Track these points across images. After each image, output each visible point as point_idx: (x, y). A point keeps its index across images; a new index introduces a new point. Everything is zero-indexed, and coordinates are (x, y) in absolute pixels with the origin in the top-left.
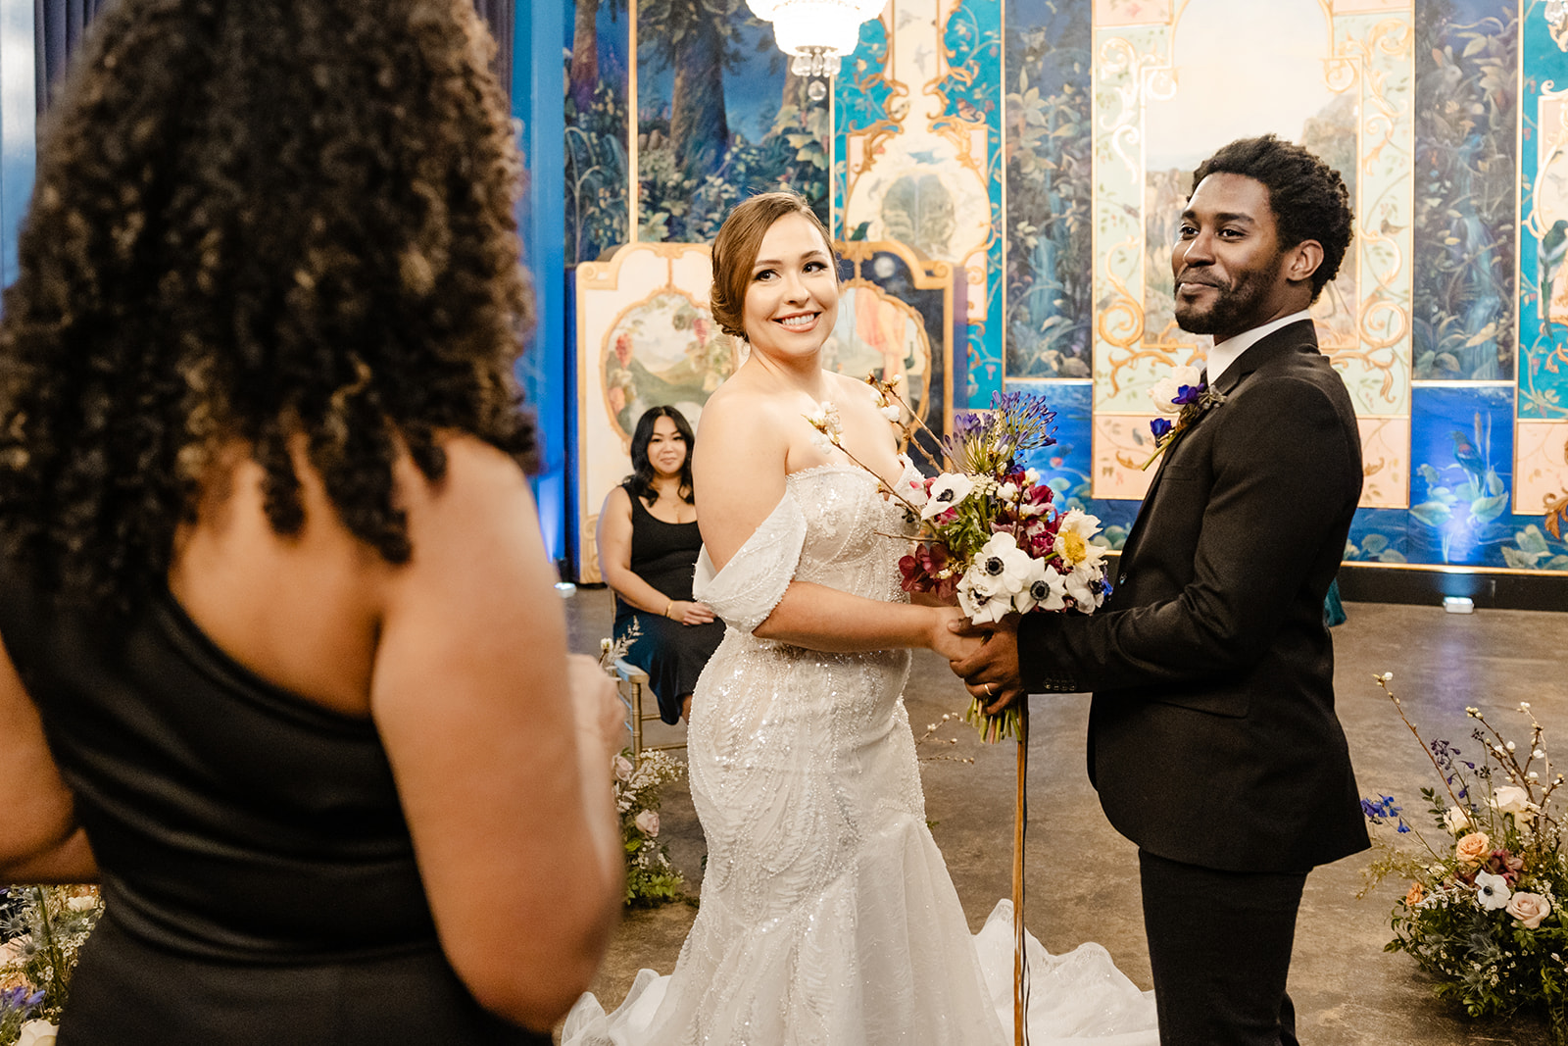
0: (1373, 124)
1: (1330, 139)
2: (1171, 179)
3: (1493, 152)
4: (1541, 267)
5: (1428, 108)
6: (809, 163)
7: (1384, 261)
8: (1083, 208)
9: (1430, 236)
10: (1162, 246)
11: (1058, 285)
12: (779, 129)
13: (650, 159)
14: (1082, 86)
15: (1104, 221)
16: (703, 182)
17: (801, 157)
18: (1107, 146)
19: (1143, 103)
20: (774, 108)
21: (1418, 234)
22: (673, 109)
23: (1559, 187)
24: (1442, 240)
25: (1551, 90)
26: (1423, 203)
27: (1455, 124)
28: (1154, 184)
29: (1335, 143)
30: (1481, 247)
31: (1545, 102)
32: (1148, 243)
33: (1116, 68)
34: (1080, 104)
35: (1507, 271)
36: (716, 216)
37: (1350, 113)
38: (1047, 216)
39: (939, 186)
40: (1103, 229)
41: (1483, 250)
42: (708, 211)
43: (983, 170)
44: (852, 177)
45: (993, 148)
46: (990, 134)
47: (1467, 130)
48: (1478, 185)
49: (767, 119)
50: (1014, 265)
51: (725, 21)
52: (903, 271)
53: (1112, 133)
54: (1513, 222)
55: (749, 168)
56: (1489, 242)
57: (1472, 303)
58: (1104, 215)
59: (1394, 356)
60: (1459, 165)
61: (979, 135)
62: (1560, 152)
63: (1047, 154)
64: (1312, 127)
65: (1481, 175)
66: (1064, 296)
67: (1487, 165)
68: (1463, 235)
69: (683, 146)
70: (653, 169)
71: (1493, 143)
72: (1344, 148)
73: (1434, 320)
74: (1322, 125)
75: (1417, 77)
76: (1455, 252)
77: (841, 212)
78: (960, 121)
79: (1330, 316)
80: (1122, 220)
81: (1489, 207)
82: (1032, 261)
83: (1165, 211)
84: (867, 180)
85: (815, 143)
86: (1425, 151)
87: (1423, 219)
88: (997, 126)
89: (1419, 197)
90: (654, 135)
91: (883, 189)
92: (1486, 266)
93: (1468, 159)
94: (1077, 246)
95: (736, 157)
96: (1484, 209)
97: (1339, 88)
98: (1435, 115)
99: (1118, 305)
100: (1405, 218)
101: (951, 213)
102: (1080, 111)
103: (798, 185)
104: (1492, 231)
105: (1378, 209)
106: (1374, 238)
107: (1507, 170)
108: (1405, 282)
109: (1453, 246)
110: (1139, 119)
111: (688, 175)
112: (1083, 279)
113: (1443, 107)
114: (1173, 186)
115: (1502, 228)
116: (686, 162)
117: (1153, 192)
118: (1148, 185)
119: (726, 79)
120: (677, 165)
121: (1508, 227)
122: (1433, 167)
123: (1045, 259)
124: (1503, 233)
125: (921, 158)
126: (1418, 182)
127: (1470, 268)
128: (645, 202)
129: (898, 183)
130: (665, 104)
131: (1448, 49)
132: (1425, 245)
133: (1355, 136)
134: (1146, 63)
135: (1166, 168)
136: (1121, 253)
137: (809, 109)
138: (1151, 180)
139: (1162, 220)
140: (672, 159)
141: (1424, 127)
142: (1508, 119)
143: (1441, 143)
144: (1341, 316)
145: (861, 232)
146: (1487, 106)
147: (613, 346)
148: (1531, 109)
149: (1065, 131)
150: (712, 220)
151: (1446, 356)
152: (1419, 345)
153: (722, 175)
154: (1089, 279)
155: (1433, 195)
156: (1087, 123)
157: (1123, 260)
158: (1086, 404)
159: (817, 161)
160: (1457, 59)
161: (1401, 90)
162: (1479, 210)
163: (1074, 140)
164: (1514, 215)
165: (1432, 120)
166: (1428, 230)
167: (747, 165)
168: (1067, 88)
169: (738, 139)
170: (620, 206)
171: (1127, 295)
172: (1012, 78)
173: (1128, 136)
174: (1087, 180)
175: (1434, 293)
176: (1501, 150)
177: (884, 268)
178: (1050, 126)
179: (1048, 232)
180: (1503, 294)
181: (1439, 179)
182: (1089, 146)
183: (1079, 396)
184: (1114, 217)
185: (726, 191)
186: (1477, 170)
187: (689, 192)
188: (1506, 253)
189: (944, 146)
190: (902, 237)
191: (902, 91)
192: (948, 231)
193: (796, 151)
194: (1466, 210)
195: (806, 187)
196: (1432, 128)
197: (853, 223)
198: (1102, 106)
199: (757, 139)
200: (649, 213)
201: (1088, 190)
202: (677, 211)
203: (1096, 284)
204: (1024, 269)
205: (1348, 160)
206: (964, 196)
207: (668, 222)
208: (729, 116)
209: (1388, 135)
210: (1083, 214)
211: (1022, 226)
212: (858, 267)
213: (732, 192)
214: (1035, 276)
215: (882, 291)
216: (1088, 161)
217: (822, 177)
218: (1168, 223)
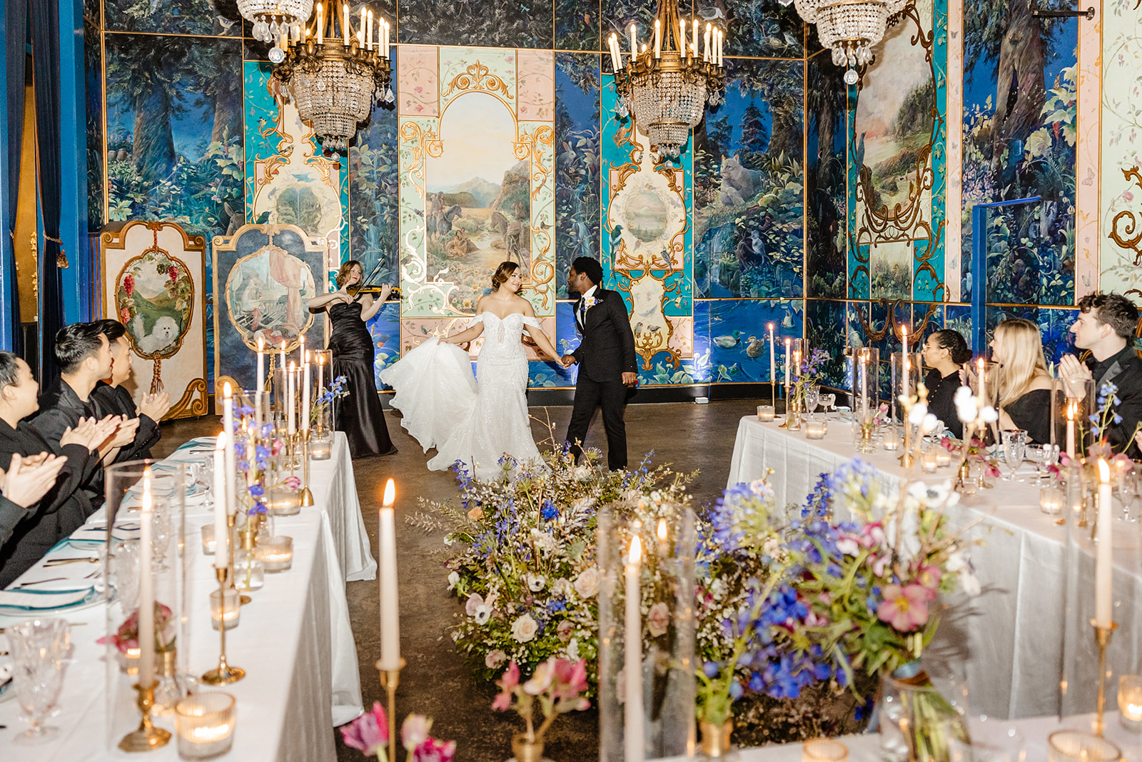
0: (537, 176)
1: (517, 182)
2: (439, 198)
3: (590, 193)
4: (610, 247)
5: (561, 170)
6: (231, 176)
7: (543, 242)
8: (394, 210)
10: (435, 232)
11: (380, 250)
12: (209, 155)
13: (118, 167)
14: (392, 146)
15: (405, 217)
16: (158, 183)
17: (225, 172)
18: (407, 178)
19: (424, 157)
20: (206, 143)
21: (557, 228)
22: (134, 137)
23: (617, 211)
24: (568, 233)
26: (560, 215)
27: (573, 177)
28: (431, 200)
29: (520, 184)
30: (585, 237)
31: (611, 171)
32: (428, 230)
33: (410, 137)
34: (392, 155)
35: (597, 247)
36: (167, 204)
37: (526, 170)
38: (374, 214)
39: (312, 194)
40: (405, 222)
42: (162, 201)
43: (337, 187)
44: (258, 186)
45: (342, 176)
46: (341, 167)
47: (579, 181)
48: (583, 208)
49: (202, 148)
50: (356, 239)
51: (172, 86)
52: (299, 242)
53: (408, 171)
54: (599, 225)
55: (189, 177)
56: (589, 235)
58: (405, 215)
59: (548, 287)
60: (575, 198)
62: (618, 194)
63: (374, 181)
64: (508, 175)
65: (585, 203)
66: (384, 257)
67: (588, 199)
68: (577, 231)
69: (143, 160)
70: (120, 172)
71: (590, 188)
72: (523, 186)
74: (513, 175)
75: (556, 155)
76: (574, 238)
77: (251, 206)
78: (322, 159)
80: (414, 217)
81: (589, 218)
82: (365, 237)
83: (437, 214)
84: (268, 189)
85: (233, 165)
86: (560, 190)
87: (560, 222)
88: (345, 162)
89: (558, 212)
90: (121, 152)
91: (278, 194)
92: (587, 245)
93: (579, 195)
94: (390, 230)
95: (181, 170)
96: (586, 219)
97: (521, 158)
99: (413, 261)
100: (551, 221)
101: (319, 209)
102: (392, 159)
103: (223, 188)
104: (590, 229)
105: (540, 217)
106: (538, 231)
107: (596, 202)
108: (552, 253)
109: (573, 236)
111: (147, 178)
112: (394, 248)
113: (568, 170)
114: (440, 202)
115: (594, 228)
116: (145, 169)
117: (430, 204)
118: (427, 200)
119: (173, 121)
120: (138, 171)
121: (597, 227)
122: (564, 198)
123: (373, 236)
124: (595, 230)
125: (300, 178)
126: (557, 206)
127: (581, 246)
128: (114, 193)
129: (287, 191)
130: (129, 133)
131: (570, 143)
132: (562, 232)
133: (529, 181)
134: (425, 136)
135: (437, 192)
136: (414, 234)
137: (230, 145)
138: (429, 197)
139: (435, 218)
140: (135, 168)
141: (559, 178)
142: (596, 177)
143: (567, 187)
145: (264, 218)
146: (587, 170)
147: (122, 283)
148: (606, 174)
149: (384, 169)
150: (164, 207)
152: (559, 282)
153: (171, 180)
154: (398, 248)
155: (564, 212)
156: (396, 165)
157: (415, 238)
158: (397, 314)
159: (236, 175)
160: (574, 148)
161: (549, 160)
162: (584, 219)
163: (388, 174)
164: (599, 222)
165: (563, 175)
166: (562, 227)
167: (188, 174)
168: (384, 146)
169: (182, 159)
170: (98, 195)
171: (418, 257)
174: (396, 196)
175: (566, 258)
176: (593, 192)
177: (287, 239)
178: (375, 165)
179: (374, 222)
181: (566, 204)
182: (397, 177)
183: (393, 310)
184: (410, 216)
185: (174, 189)
186: (583, 200)
187: (147, 188)
188: (596, 240)
189: (314, 172)
190: (289, 221)
191: (289, 140)
192: (317, 219)
193: (221, 169)
194: (578, 219)
195: (228, 190)
196: (563, 179)
197: (259, 211)
198: (404, 157)
199: (194, 159)
200: (118, 200)
201: (397, 202)
202: (139, 200)
203: (401, 251)
204: (362, 241)
205: (525, 192)
206: (326, 200)
207: (132, 206)
208: (175, 144)
209: (544, 181)
210: (394, 213)
211: (359, 218)
212: (271, 239)
213: (178, 190)
214: (367, 246)
215: (286, 252)
216: (397, 185)
217: (240, 185)
218: (438, 220)
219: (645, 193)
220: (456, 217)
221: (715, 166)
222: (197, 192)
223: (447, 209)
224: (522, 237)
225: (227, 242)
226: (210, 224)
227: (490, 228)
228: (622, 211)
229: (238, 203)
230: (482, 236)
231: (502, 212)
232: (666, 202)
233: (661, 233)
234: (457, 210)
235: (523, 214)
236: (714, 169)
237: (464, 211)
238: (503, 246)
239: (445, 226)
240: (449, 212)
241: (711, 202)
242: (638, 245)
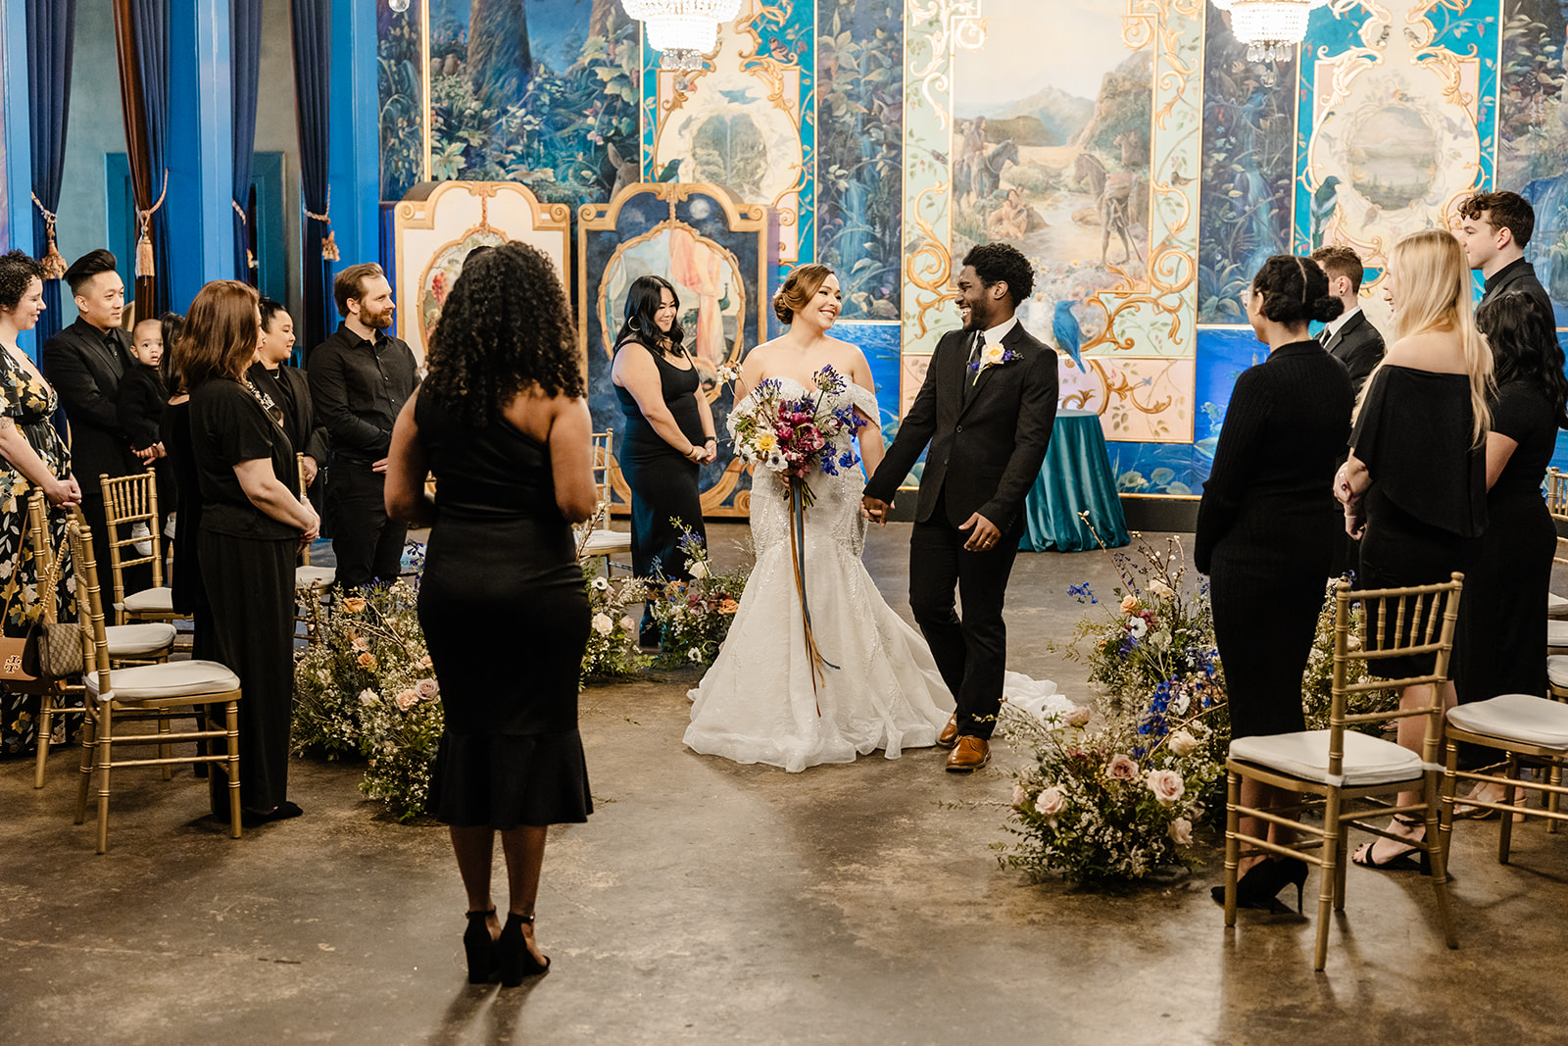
0: (1167, 81)
1: (1127, 93)
2: (978, 127)
3: (1273, 111)
4: (1313, 220)
5: (1217, 67)
6: (618, 96)
7: (1174, 211)
8: (894, 153)
9: (1215, 188)
10: (968, 192)
11: (868, 228)
12: (585, 61)
13: (444, 85)
14: (893, 32)
15: (913, 166)
16: (505, 112)
17: (609, 90)
18: (917, 92)
19: (952, 52)
20: (580, 40)
21: (1204, 185)
22: (470, 33)
23: (1330, 146)
24: (1227, 193)
25: (1325, 55)
26: (1211, 157)
27: (1240, 83)
28: (962, 132)
29: (1132, 98)
30: (1261, 200)
31: (1320, 66)
32: (955, 188)
33: (927, 16)
34: (892, 50)
35: (1284, 223)
36: (519, 149)
37: (1146, 69)
38: (858, 160)
39: (752, 125)
40: (912, 174)
41: (1263, 203)
42: (509, 143)
43: (795, 112)
44: (663, 113)
45: (804, 90)
46: (803, 76)
47: (1251, 89)
48: (1259, 142)
49: (573, 49)
50: (825, 207)
52: (718, 213)
53: (922, 80)
54: (1289, 177)
55: (553, 100)
56: (1268, 196)
57: (1252, 252)
58: (914, 161)
59: (1182, 300)
60: (1243, 122)
61: (792, 76)
62: (1333, 113)
63: (859, 98)
64: (1110, 81)
65: (1263, 133)
66: (873, 239)
67: (1268, 123)
68: (1245, 189)
69: (482, 73)
70: (448, 95)
71: (1274, 103)
72: (1139, 102)
73: (1218, 267)
74: (1120, 80)
75: (1208, 39)
76: (1238, 204)
77: (650, 149)
78: (772, 61)
79: (1123, 262)
80: (930, 166)
81: (1269, 162)
82: (842, 203)
83: (972, 158)
84: (678, 117)
85: (623, 76)
86: (1212, 108)
87: (1209, 171)
88: (810, 68)
89: (1206, 153)
90: (450, 59)
91: (695, 127)
92: (1265, 217)
93: (1251, 117)
94: (886, 190)
95: (540, 88)
96: (1265, 164)
97: (1136, 45)
98: (1223, 74)
99: (926, 248)
100: (1193, 171)
101: (763, 154)
102: (890, 56)
103: (606, 119)
104: (1271, 186)
105: (1170, 162)
106: (1165, 189)
107: (1285, 129)
108: (1192, 232)
109: (1236, 199)
110: (948, 67)
112: (892, 223)
113: (1230, 66)
114: (980, 135)
115: (1280, 182)
116: (485, 90)
117: (960, 140)
118: (955, 132)
119: (528, 4)
120: (475, 93)
121: (1286, 181)
122: (1220, 124)
123: (855, 203)
124: (1281, 187)
125: (733, 96)
126: (1206, 138)
127: (1251, 219)
128: (439, 130)
129: (709, 122)
130: (461, 27)
132: (1211, 196)
133: (1151, 91)
134: (956, 12)
136: (929, 198)
137: (617, 42)
139: (969, 167)
140: (469, 87)
141: (1212, 86)
142: (1288, 80)
143: (1228, 101)
144: (1134, 262)
145: (672, 170)
147: (429, 285)
148: (1308, 72)
149: (876, 76)
150: (514, 153)
151: (1228, 301)
152: (1204, 291)
153: (524, 105)
154: (899, 223)
155: (1219, 150)
156: (898, 69)
157: (931, 205)
158: (894, 345)
159: (626, 95)
161: (1193, 48)
162: (1260, 165)
163: (885, 85)
164: (1291, 170)
165: (1220, 78)
166: (1214, 182)
167: (551, 95)
168: (879, 33)
169: (542, 69)
170: (415, 135)
171: (936, 240)
172: (825, 19)
173: (938, 84)
174: (898, 126)
175: (1219, 242)
176: (1281, 109)
177: (699, 209)
178: (862, 70)
179: (859, 176)
180: (1279, 243)
181: (1225, 135)
182: (900, 91)
183: (889, 337)
184: (922, 163)
185: (529, 123)
186: (1259, 127)
187: (488, 122)
188: (1282, 206)
189: (757, 86)
190: (713, 177)
192: (760, 172)
193: (604, 84)
194: (1248, 165)
195: (615, 122)
196: (1220, 86)
197: (663, 159)
198: (913, 53)
199: (562, 70)
200: (445, 142)
201: (899, 136)
202: (475, 142)
203: (905, 228)
204: (835, 211)
205: (1142, 114)
206: (776, 137)
207: (466, 153)
208: (532, 44)
209: (1180, 91)
210: (893, 159)
211: (833, 168)
212: (673, 210)
213: (535, 123)
214: (845, 219)
215: (696, 232)
216: (898, 106)
217: (631, 112)
218: (975, 169)
219: (1390, 109)
220: (1008, 163)
221: (1552, 49)
222: (564, 126)
223: (991, 148)
224: (1132, 201)
225: (601, 214)
226: (584, 181)
227: (1072, 185)
228: (1340, 146)
229: (628, 147)
230: (1057, 200)
231: (1097, 154)
232: (1436, 126)
233: (1421, 192)
234: (1008, 152)
235: (1138, 157)
236: (1548, 55)
237: (1024, 153)
238: (1095, 218)
239: (987, 181)
240: (996, 155)
241: (1538, 124)
242: (1371, 217)
